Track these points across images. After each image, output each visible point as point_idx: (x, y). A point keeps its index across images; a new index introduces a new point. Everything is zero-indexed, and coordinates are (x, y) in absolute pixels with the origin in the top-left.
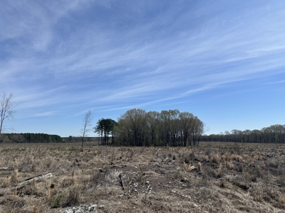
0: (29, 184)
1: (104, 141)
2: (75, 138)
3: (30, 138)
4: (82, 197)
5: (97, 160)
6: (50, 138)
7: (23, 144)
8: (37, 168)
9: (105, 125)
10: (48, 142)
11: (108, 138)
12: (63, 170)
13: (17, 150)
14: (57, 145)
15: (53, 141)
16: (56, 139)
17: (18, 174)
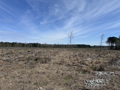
0: (83, 61)
2: (97, 46)
3: (79, 46)
4: (105, 69)
6: (87, 46)
7: (77, 48)
8: (84, 56)
10: (86, 48)
12: (94, 57)
13: (76, 50)
14: (89, 49)
15: (88, 47)
16: (89, 46)
17: (78, 57)
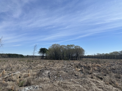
0: (10, 76)
1: (42, 58)
2: (30, 56)
3: (10, 56)
4: (32, 82)
5: (39, 66)
7: (7, 58)
8: (13, 69)
9: (43, 50)
10: (18, 57)
11: (44, 56)
12: (24, 70)
13: (4, 61)
14: (22, 59)
15: (20, 57)
16: (22, 56)
17: (5, 72)
